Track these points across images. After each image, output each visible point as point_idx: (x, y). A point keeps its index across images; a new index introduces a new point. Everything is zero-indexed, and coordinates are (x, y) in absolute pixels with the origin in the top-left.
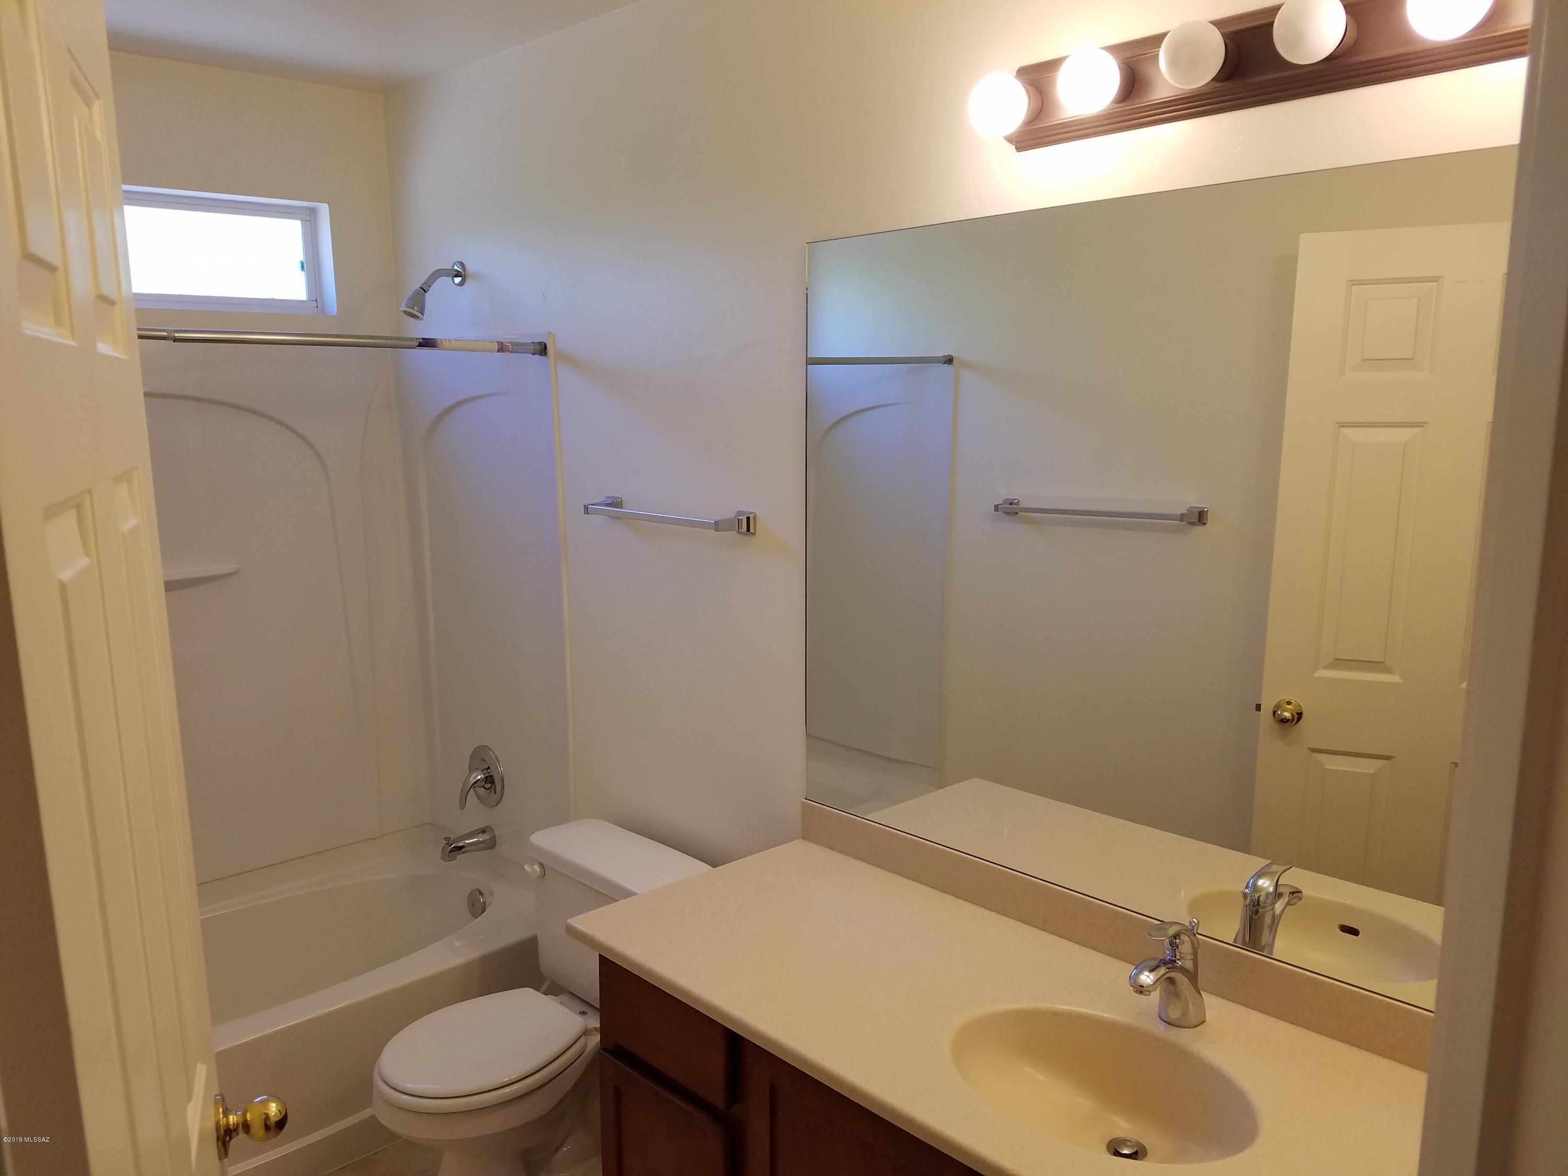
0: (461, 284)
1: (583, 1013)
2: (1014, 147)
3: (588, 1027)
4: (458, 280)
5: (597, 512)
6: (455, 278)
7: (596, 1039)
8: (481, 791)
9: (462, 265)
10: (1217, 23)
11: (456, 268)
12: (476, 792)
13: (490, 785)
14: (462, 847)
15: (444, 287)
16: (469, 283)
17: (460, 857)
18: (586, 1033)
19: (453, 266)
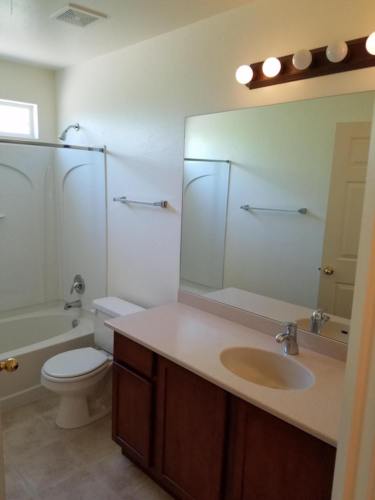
0: (78, 130)
1: (108, 355)
2: (249, 88)
3: (109, 359)
4: (77, 129)
5: (117, 200)
6: (76, 129)
7: (111, 363)
8: (77, 288)
9: (78, 124)
10: (311, 51)
11: (76, 125)
12: (76, 289)
13: (80, 287)
14: (71, 306)
15: (72, 130)
16: (80, 130)
17: (70, 309)
18: (108, 361)
19: (75, 125)
